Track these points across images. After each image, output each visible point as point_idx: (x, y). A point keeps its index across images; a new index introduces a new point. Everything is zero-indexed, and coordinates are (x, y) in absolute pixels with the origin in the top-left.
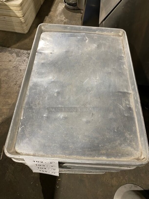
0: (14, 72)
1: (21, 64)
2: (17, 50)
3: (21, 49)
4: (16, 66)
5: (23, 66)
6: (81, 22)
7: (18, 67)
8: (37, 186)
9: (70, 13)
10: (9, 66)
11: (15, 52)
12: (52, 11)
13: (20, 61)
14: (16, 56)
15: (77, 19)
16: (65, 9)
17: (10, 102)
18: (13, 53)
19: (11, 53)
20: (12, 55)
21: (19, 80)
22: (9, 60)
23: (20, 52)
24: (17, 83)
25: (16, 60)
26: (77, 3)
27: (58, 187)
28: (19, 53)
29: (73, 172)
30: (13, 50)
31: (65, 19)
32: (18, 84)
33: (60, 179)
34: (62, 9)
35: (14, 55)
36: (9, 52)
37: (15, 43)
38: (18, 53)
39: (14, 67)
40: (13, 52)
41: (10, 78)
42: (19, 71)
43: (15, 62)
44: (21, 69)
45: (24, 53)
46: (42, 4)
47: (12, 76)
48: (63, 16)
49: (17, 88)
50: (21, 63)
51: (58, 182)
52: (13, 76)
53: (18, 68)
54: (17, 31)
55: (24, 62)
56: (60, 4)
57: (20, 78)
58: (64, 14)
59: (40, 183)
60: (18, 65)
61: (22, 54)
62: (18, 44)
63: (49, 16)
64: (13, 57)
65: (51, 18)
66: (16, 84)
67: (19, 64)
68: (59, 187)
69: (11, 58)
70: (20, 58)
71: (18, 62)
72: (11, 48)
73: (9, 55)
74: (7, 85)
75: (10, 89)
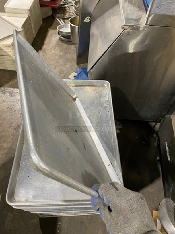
0: (8, 114)
1: (15, 105)
2: (10, 89)
3: (15, 88)
4: (10, 107)
5: (18, 106)
6: (76, 55)
7: (12, 107)
8: (37, 232)
9: (65, 46)
10: (3, 108)
11: (9, 91)
12: (46, 44)
13: (14, 100)
14: (10, 95)
15: (72, 51)
16: (59, 41)
17: (6, 146)
18: (6, 93)
19: (4, 93)
20: (5, 95)
21: (13, 121)
22: (2, 101)
23: (14, 91)
24: (12, 125)
25: (10, 100)
26: (70, 35)
27: (58, 231)
28: (13, 93)
29: (72, 215)
30: (6, 89)
31: (59, 52)
32: (13, 127)
33: (60, 223)
34: (56, 41)
35: (8, 94)
36: (2, 92)
37: (7, 82)
38: (11, 93)
39: (8, 108)
40: (7, 91)
41: (5, 120)
42: (14, 112)
43: (9, 103)
44: (15, 110)
45: (18, 92)
46: (35, 37)
47: (6, 118)
48: (57, 48)
49: (13, 131)
50: (15, 103)
51: (58, 227)
52: (8, 118)
53: (12, 109)
54: (9, 69)
55: (18, 102)
56: (54, 35)
57: (15, 119)
58: (58, 47)
59: (40, 229)
60: (12, 106)
61: (16, 94)
62: (11, 83)
63: (43, 49)
64: (6, 98)
65: (44, 51)
66: (10, 127)
67: (13, 104)
68: (60, 231)
69: (4, 98)
70: (13, 98)
71: (12, 102)
72: (3, 87)
73: (2, 95)
74: (2, 127)
75: (5, 132)
